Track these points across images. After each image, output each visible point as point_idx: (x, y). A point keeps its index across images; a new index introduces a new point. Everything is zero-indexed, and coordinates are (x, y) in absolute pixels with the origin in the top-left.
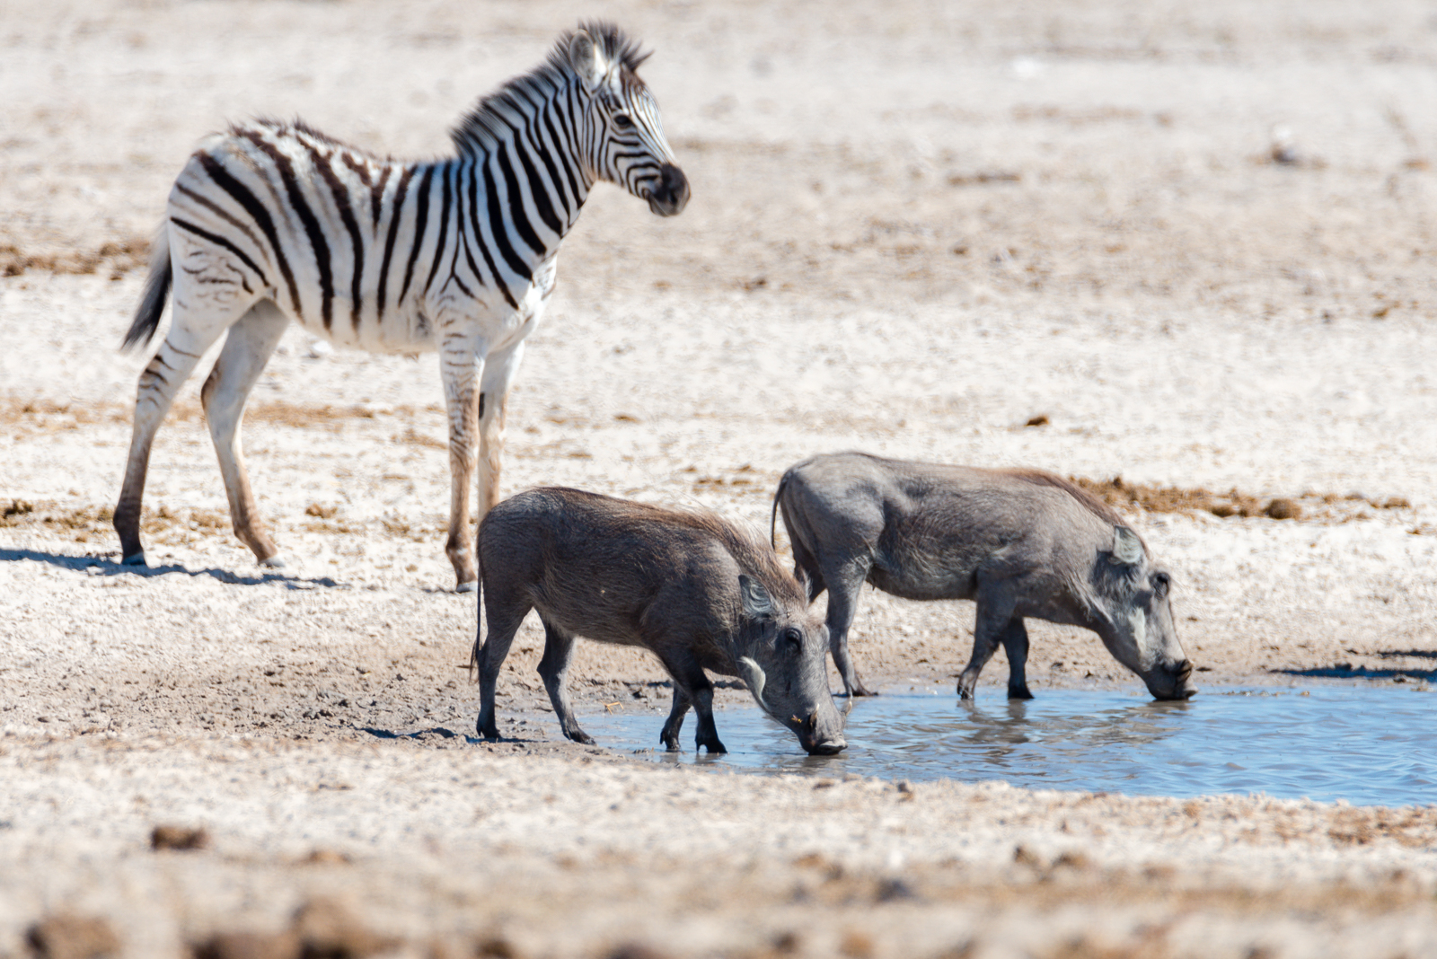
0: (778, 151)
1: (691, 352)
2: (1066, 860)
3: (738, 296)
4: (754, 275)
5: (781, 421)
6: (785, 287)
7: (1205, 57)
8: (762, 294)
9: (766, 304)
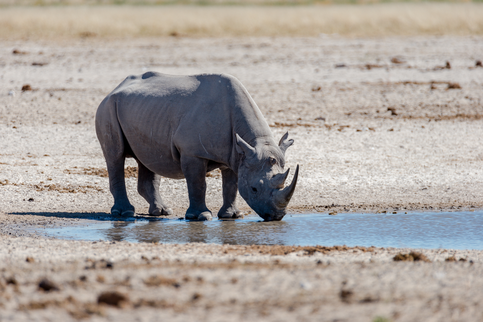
0: (84, 90)
1: (62, 139)
2: (154, 258)
3: (74, 125)
4: (78, 121)
5: (85, 155)
6: (86, 123)
7: (189, 65)
8: (79, 125)
9: (80, 127)
